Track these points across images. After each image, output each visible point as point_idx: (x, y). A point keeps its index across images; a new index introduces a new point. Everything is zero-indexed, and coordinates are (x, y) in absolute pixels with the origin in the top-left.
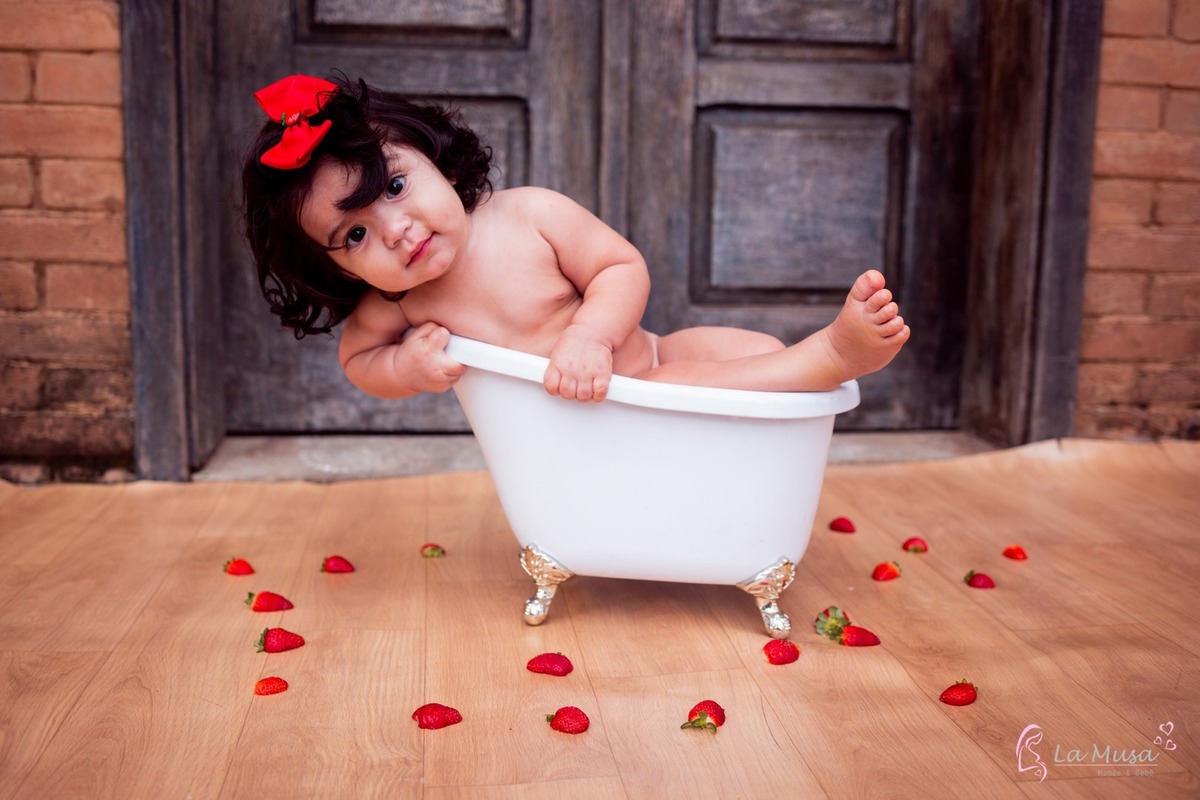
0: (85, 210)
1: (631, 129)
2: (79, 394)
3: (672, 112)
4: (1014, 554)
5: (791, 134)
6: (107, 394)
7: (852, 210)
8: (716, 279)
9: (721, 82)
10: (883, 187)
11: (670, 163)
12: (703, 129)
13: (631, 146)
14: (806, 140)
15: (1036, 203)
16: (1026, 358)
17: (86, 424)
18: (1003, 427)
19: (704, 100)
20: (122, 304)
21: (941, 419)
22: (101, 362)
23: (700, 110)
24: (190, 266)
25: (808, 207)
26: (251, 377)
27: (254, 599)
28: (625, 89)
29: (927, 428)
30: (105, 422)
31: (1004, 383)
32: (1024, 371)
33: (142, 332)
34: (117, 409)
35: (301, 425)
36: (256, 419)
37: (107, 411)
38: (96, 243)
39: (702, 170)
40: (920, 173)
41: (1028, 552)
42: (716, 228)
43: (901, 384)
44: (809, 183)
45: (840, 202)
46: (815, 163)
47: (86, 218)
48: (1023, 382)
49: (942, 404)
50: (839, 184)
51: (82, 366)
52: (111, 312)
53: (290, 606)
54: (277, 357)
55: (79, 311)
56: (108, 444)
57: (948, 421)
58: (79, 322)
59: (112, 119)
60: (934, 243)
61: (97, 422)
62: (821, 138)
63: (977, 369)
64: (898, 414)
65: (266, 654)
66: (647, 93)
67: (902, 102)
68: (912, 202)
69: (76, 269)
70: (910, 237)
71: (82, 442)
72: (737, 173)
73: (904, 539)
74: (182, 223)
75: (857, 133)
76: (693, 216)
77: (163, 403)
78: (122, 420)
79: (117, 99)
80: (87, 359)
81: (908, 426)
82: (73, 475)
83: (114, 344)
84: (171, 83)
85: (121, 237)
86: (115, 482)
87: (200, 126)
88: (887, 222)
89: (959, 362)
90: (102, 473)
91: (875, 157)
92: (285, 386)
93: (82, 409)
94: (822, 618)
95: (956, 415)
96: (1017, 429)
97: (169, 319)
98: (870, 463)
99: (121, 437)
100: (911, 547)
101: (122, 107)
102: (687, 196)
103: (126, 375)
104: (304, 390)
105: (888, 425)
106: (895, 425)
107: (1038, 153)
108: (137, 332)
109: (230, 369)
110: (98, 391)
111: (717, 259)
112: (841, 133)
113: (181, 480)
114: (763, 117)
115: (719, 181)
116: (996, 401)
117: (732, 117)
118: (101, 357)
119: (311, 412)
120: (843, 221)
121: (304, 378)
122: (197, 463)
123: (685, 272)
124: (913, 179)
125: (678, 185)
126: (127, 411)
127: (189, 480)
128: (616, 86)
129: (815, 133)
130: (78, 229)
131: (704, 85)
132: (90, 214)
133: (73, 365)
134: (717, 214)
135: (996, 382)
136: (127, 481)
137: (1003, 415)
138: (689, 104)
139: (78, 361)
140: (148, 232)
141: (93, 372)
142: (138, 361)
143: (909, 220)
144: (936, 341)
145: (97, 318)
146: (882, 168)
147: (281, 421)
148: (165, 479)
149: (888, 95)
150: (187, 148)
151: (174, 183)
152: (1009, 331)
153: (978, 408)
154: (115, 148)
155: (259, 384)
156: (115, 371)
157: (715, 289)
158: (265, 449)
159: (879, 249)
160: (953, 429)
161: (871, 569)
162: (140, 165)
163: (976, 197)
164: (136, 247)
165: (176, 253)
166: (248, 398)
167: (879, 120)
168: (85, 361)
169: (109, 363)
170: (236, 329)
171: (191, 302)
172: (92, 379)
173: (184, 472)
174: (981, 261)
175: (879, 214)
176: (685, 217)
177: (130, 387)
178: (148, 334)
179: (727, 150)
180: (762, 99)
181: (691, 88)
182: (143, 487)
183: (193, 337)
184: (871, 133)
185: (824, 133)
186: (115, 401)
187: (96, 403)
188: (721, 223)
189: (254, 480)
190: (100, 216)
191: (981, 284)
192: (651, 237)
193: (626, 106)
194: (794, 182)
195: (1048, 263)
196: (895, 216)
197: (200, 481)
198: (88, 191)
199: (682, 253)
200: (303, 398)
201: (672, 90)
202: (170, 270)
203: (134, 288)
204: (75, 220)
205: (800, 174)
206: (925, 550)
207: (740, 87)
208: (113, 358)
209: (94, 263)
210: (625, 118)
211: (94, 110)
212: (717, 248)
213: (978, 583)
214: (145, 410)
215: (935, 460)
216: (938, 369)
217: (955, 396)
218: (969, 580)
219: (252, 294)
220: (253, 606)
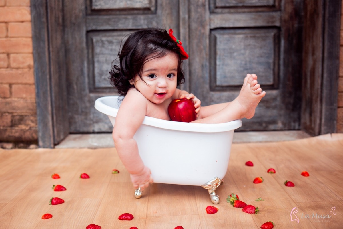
0: (23, 68)
1: (189, 37)
2: (22, 122)
3: (202, 31)
4: (305, 174)
5: (241, 36)
6: (29, 122)
7: (262, 60)
8: (218, 83)
9: (217, 21)
10: (272, 52)
11: (202, 47)
12: (212, 36)
13: (189, 42)
14: (246, 38)
15: (321, 55)
16: (319, 107)
17: (24, 131)
18: (313, 129)
19: (213, 27)
20: (34, 95)
21: (294, 126)
22: (28, 113)
23: (211, 30)
24: (53, 84)
25: (248, 59)
26: (76, 116)
27: (55, 187)
28: (187, 25)
29: (290, 129)
30: (30, 131)
31: (313, 115)
32: (318, 111)
34: (33, 127)
35: (91, 131)
36: (78, 129)
37: (30, 127)
38: (26, 78)
39: (213, 49)
40: (285, 47)
41: (310, 174)
42: (218, 67)
43: (280, 115)
44: (248, 52)
45: (258, 57)
46: (249, 45)
47: (23, 71)
48: (318, 115)
49: (294, 121)
50: (257, 51)
51: (23, 114)
52: (31, 98)
53: (65, 189)
54: (84, 110)
55: (22, 98)
56: (31, 137)
57: (297, 127)
58: (22, 101)
59: (29, 41)
60: (290, 69)
61: (27, 131)
62: (251, 37)
63: (305, 110)
64: (280, 125)
65: (51, 205)
66: (194, 25)
67: (278, 24)
68: (282, 56)
69: (20, 86)
70: (282, 68)
71: (23, 137)
72: (224, 49)
73: (268, 168)
74: (50, 71)
75: (263, 35)
76: (210, 63)
77: (46, 125)
78: (34, 130)
79: (30, 35)
80: (24, 112)
81: (283, 129)
82: (21, 146)
83: (31, 107)
84: (46, 30)
85: (33, 76)
86: (33, 148)
87: (57, 41)
88: (274, 63)
89: (300, 108)
90: (29, 146)
91: (270, 42)
92: (86, 119)
93: (23, 127)
94: (229, 197)
95: (299, 125)
96: (317, 130)
97: (47, 100)
98: (266, 142)
99: (34, 135)
100: (270, 172)
101: (32, 38)
102: (208, 57)
103: (35, 117)
104: (91, 120)
105: (276, 129)
106: (279, 129)
107: (321, 39)
108: (38, 104)
109: (70, 114)
110: (27, 121)
111: (218, 77)
112: (257, 35)
113: (51, 148)
114: (232, 31)
115: (218, 52)
116: (311, 121)
117: (222, 32)
118: (28, 111)
119: (94, 127)
120: (259, 63)
121: (92, 116)
122: (56, 143)
123: (208, 81)
124: (282, 49)
125: (205, 54)
126: (36, 127)
127: (54, 148)
128: (184, 24)
129: (249, 36)
130: (21, 74)
131: (212, 22)
133: (20, 114)
134: (218, 62)
135: (311, 115)
136: (36, 148)
137: (313, 125)
138: (208, 29)
140: (40, 74)
141: (26, 116)
142: (38, 113)
143: (282, 62)
144: (292, 101)
145: (27, 100)
146: (272, 46)
147: (85, 129)
148: (47, 148)
149: (273, 22)
150: (51, 49)
151: (47, 59)
152: (314, 98)
153: (305, 123)
154: (30, 49)
155: (78, 118)
156: (32, 115)
157: (218, 86)
158: (79, 138)
159: (272, 72)
160: (299, 130)
161: (253, 179)
162: (38, 55)
163: (304, 54)
164: (37, 79)
165: (48, 81)
166: (75, 122)
167: (270, 30)
169: (31, 113)
170: (71, 102)
171: (53, 95)
172: (26, 118)
173: (52, 146)
174: (306, 75)
175: (271, 61)
176: (208, 64)
177: (36, 120)
178: (41, 104)
179: (220, 42)
180: (231, 25)
181: (208, 23)
182: (41, 150)
183: (54, 105)
184: (268, 35)
185: (252, 35)
186: (32, 124)
187: (27, 125)
188: (219, 65)
189: (73, 148)
190: (27, 70)
191: (306, 82)
192: (197, 70)
193: (187, 30)
194: (242, 51)
195: (325, 76)
196: (277, 62)
197: (57, 148)
198: (23, 63)
199: (207, 75)
200: (92, 122)
201: (202, 24)
202: (47, 86)
203: (36, 91)
204: (20, 71)
205: (244, 49)
206: (275, 172)
207: (224, 22)
208: (31, 112)
209: (25, 84)
210: (187, 34)
211: (24, 39)
212: (218, 73)
213: (289, 184)
214: (40, 127)
215: (288, 140)
216: (293, 110)
217: (299, 119)
218: (285, 183)
219: (76, 91)
220: (54, 189)
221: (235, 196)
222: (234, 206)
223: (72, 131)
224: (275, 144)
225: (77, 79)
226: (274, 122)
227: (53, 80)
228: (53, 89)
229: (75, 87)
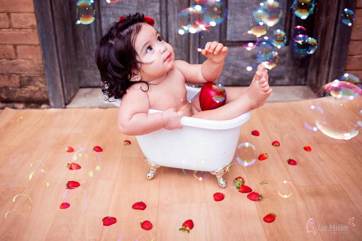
0: (26, 29)
2: (31, 83)
4: (307, 149)
6: (39, 83)
8: (228, 39)
16: (327, 69)
17: (35, 92)
20: (40, 57)
21: (301, 82)
22: (36, 74)
24: (59, 45)
26: (85, 71)
29: (296, 85)
30: (40, 91)
31: (320, 75)
33: (46, 66)
34: (42, 88)
36: (88, 83)
37: (40, 88)
38: (30, 39)
41: (312, 148)
42: (228, 22)
43: (288, 71)
47: (26, 31)
49: (301, 77)
51: (31, 75)
52: (37, 59)
53: (80, 167)
54: (92, 65)
55: (28, 59)
56: (41, 97)
57: (303, 83)
58: (28, 63)
61: (37, 91)
63: (313, 68)
64: (287, 80)
65: (68, 190)
69: (25, 47)
70: (293, 24)
71: (34, 97)
72: (236, 4)
73: (274, 141)
74: (55, 32)
77: (55, 86)
78: (44, 91)
80: (32, 73)
81: (290, 84)
82: (32, 106)
83: (39, 69)
85: (37, 36)
86: (44, 108)
89: (308, 64)
90: (41, 106)
93: (33, 88)
94: (236, 181)
95: (305, 81)
97: (54, 62)
99: (44, 95)
100: (274, 144)
103: (44, 78)
105: (283, 84)
106: (286, 84)
109: (79, 69)
110: (36, 82)
111: (228, 33)
113: (63, 108)
115: (230, 6)
116: (317, 80)
118: (36, 73)
122: (67, 102)
123: (218, 36)
126: (45, 88)
127: (65, 108)
130: (24, 35)
132: (27, 30)
133: (28, 75)
134: (229, 17)
135: (318, 74)
136: (48, 108)
137: (319, 85)
139: (30, 74)
140: (45, 36)
141: (34, 77)
142: (46, 74)
145: (33, 61)
148: (58, 108)
150: (54, 8)
151: (51, 20)
152: (323, 59)
153: (311, 80)
154: (32, 9)
155: (88, 73)
156: (40, 76)
157: (228, 42)
158: (90, 93)
159: (283, 28)
160: (304, 85)
161: (259, 155)
162: (40, 14)
164: (42, 40)
165: (54, 41)
166: (85, 77)
168: (32, 74)
169: (39, 74)
170: (79, 57)
171: (60, 56)
172: (34, 79)
173: (63, 106)
175: (283, 16)
177: (45, 81)
178: (48, 66)
182: (52, 110)
183: (62, 66)
186: (42, 85)
187: (37, 86)
188: (230, 20)
189: (84, 108)
190: (30, 30)
195: (337, 39)
197: (69, 108)
198: (26, 23)
199: (217, 31)
202: (53, 47)
203: (43, 52)
204: (23, 32)
206: (279, 145)
208: (39, 73)
209: (30, 45)
212: (229, 29)
213: (292, 163)
214: (50, 89)
215: (294, 101)
216: (301, 66)
217: (306, 75)
218: (289, 161)
219: (83, 46)
220: (69, 167)
221: (241, 179)
222: (239, 191)
223: (82, 85)
224: (281, 105)
225: (84, 34)
226: (281, 77)
227: (59, 41)
228: (60, 50)
229: (82, 41)
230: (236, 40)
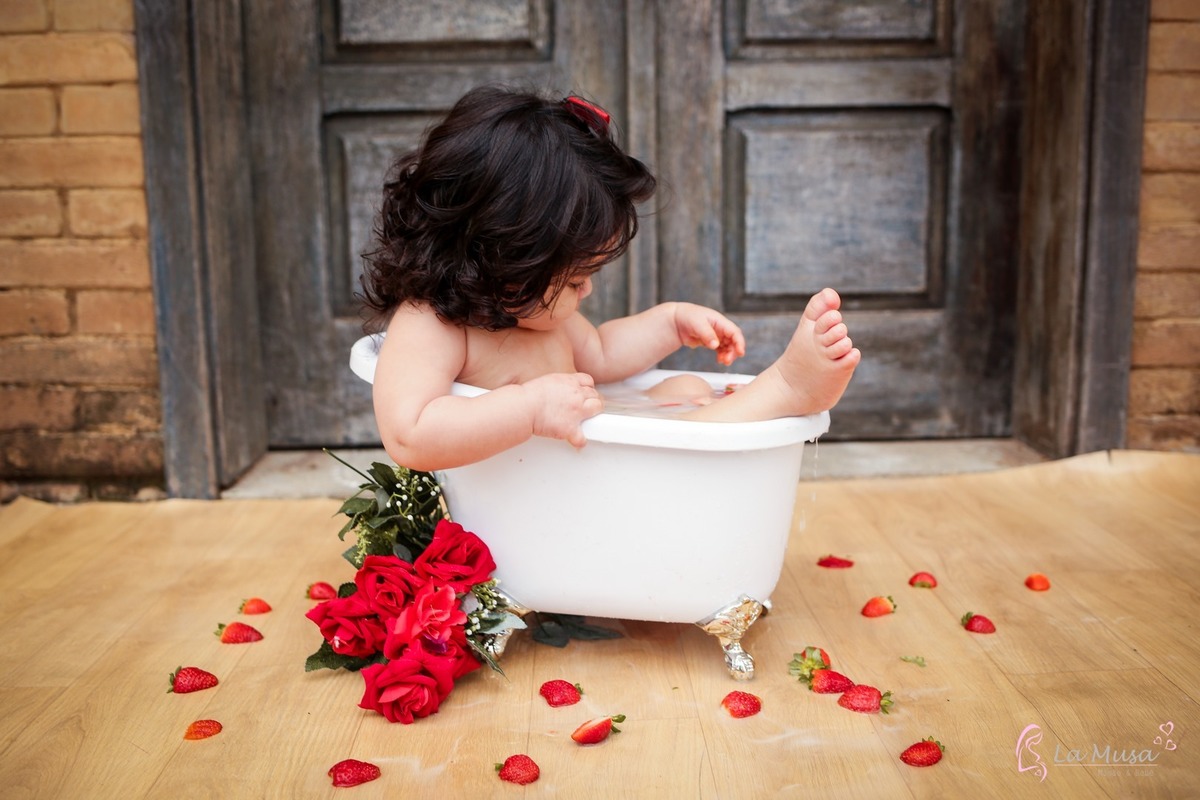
0: (111, 237)
1: (659, 138)
2: (111, 415)
3: (701, 118)
4: (1035, 583)
5: (826, 136)
6: (137, 415)
7: (892, 213)
8: (751, 287)
9: (750, 85)
10: (925, 187)
11: (699, 170)
12: (734, 134)
13: (659, 153)
14: (842, 142)
15: (1080, 201)
16: (1072, 365)
17: (119, 445)
18: (1052, 436)
19: (734, 104)
20: (148, 327)
21: (991, 427)
22: (130, 384)
23: (729, 115)
24: (214, 289)
25: (846, 210)
26: (289, 394)
28: (652, 96)
29: (976, 436)
30: (137, 442)
31: (1052, 390)
32: (1071, 378)
33: (167, 356)
34: (148, 430)
35: (340, 440)
36: (296, 434)
37: (139, 431)
38: (122, 269)
39: (734, 176)
40: (964, 171)
41: (1051, 581)
42: (749, 235)
43: (948, 391)
44: (846, 185)
45: (879, 204)
46: (852, 165)
47: (112, 246)
48: (1070, 390)
49: (992, 411)
50: (878, 186)
51: (114, 388)
52: (139, 336)
54: (313, 373)
55: (109, 335)
56: (140, 463)
57: (999, 429)
58: (109, 345)
59: (132, 147)
60: (981, 244)
61: (129, 442)
62: (857, 139)
63: (1027, 375)
64: (946, 422)
66: (674, 100)
67: (942, 99)
68: (955, 203)
69: (105, 295)
70: (954, 239)
71: (116, 462)
72: (770, 178)
74: (203, 247)
75: (894, 133)
76: (725, 223)
77: (189, 423)
78: (153, 440)
79: (136, 129)
80: (117, 381)
81: (957, 434)
82: (109, 493)
83: (142, 367)
84: (187, 110)
85: (145, 262)
86: (148, 500)
87: (226, 147)
88: (930, 223)
89: (1010, 367)
90: (136, 492)
91: (916, 158)
92: (322, 401)
93: (115, 430)
94: (799, 659)
95: (1007, 422)
96: (1064, 440)
97: (193, 342)
98: (905, 476)
99: (152, 456)
100: (918, 581)
101: (141, 136)
102: (718, 203)
103: (154, 396)
104: (339, 405)
105: (935, 433)
106: (943, 433)
107: (1082, 148)
108: (164, 355)
109: (268, 386)
110: (129, 412)
111: (751, 267)
112: (877, 134)
113: (210, 498)
114: (797, 119)
115: (752, 186)
116: (1044, 409)
117: (764, 121)
118: (131, 379)
119: (349, 427)
120: (883, 224)
121: (341, 393)
122: (226, 481)
123: (718, 281)
124: (956, 179)
125: (709, 191)
126: (157, 431)
127: (219, 498)
128: (641, 94)
129: (851, 134)
130: (105, 256)
131: (733, 89)
132: (116, 242)
133: (105, 388)
134: (750, 220)
135: (1044, 390)
136: (159, 499)
137: (1051, 424)
138: (718, 110)
139: (110, 384)
140: (170, 258)
141: (124, 394)
142: (165, 383)
143: (954, 221)
144: (985, 346)
145: (126, 342)
146: (923, 168)
147: (321, 436)
148: (194, 497)
149: (928, 92)
150: (205, 173)
151: (193, 208)
152: (1056, 337)
153: (1027, 416)
154: (136, 176)
155: (297, 400)
156: (144, 392)
157: (751, 297)
158: (300, 464)
159: (922, 252)
160: (1005, 437)
162: (161, 192)
163: (1023, 195)
164: (159, 273)
165: (197, 277)
167: (919, 118)
168: (117, 384)
169: (139, 385)
170: (274, 347)
171: (214, 324)
172: (123, 401)
173: (212, 490)
174: (1030, 262)
175: (921, 216)
176: (717, 225)
177: (159, 408)
178: (173, 356)
179: (759, 154)
180: (794, 102)
181: (720, 93)
182: (173, 505)
183: (217, 358)
184: (910, 132)
185: (860, 133)
186: (146, 422)
187: (128, 424)
188: (755, 229)
189: (280, 497)
190: (125, 243)
191: (1030, 286)
192: (683, 245)
193: (652, 113)
194: (830, 185)
195: (1094, 265)
196: (938, 218)
197: (228, 498)
198: (113, 219)
199: (715, 262)
200: (340, 413)
201: (700, 96)
202: (192, 294)
203: (158, 311)
204: (102, 248)
205: (835, 176)
206: (935, 583)
207: (771, 89)
208: (142, 380)
209: (121, 289)
210: (652, 126)
211: (115, 140)
212: (751, 255)
214: (172, 431)
215: (975, 472)
216: (988, 375)
217: (1007, 402)
219: (288, 312)
220: (222, 637)
221: (816, 655)
222: (810, 688)
223: (275, 442)
224: (931, 483)
225: (293, 272)
226: (927, 412)
227: (213, 276)
228: (214, 305)
229: (286, 297)
230: (775, 290)
